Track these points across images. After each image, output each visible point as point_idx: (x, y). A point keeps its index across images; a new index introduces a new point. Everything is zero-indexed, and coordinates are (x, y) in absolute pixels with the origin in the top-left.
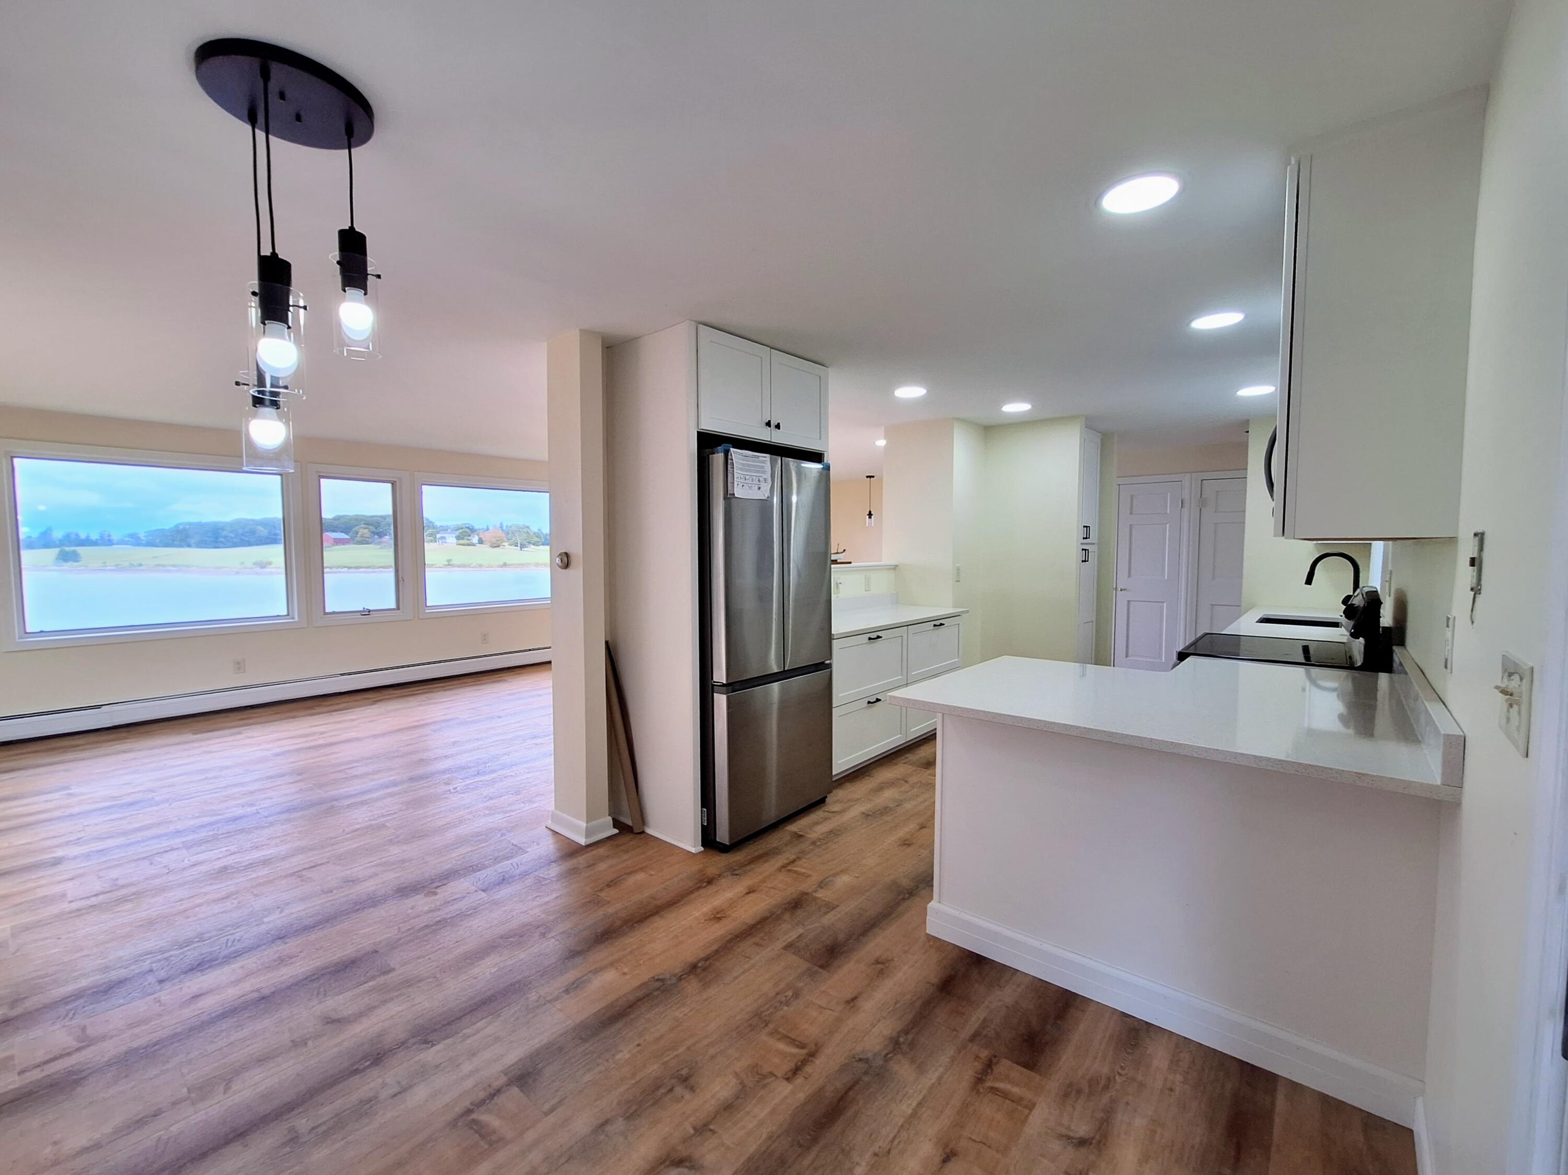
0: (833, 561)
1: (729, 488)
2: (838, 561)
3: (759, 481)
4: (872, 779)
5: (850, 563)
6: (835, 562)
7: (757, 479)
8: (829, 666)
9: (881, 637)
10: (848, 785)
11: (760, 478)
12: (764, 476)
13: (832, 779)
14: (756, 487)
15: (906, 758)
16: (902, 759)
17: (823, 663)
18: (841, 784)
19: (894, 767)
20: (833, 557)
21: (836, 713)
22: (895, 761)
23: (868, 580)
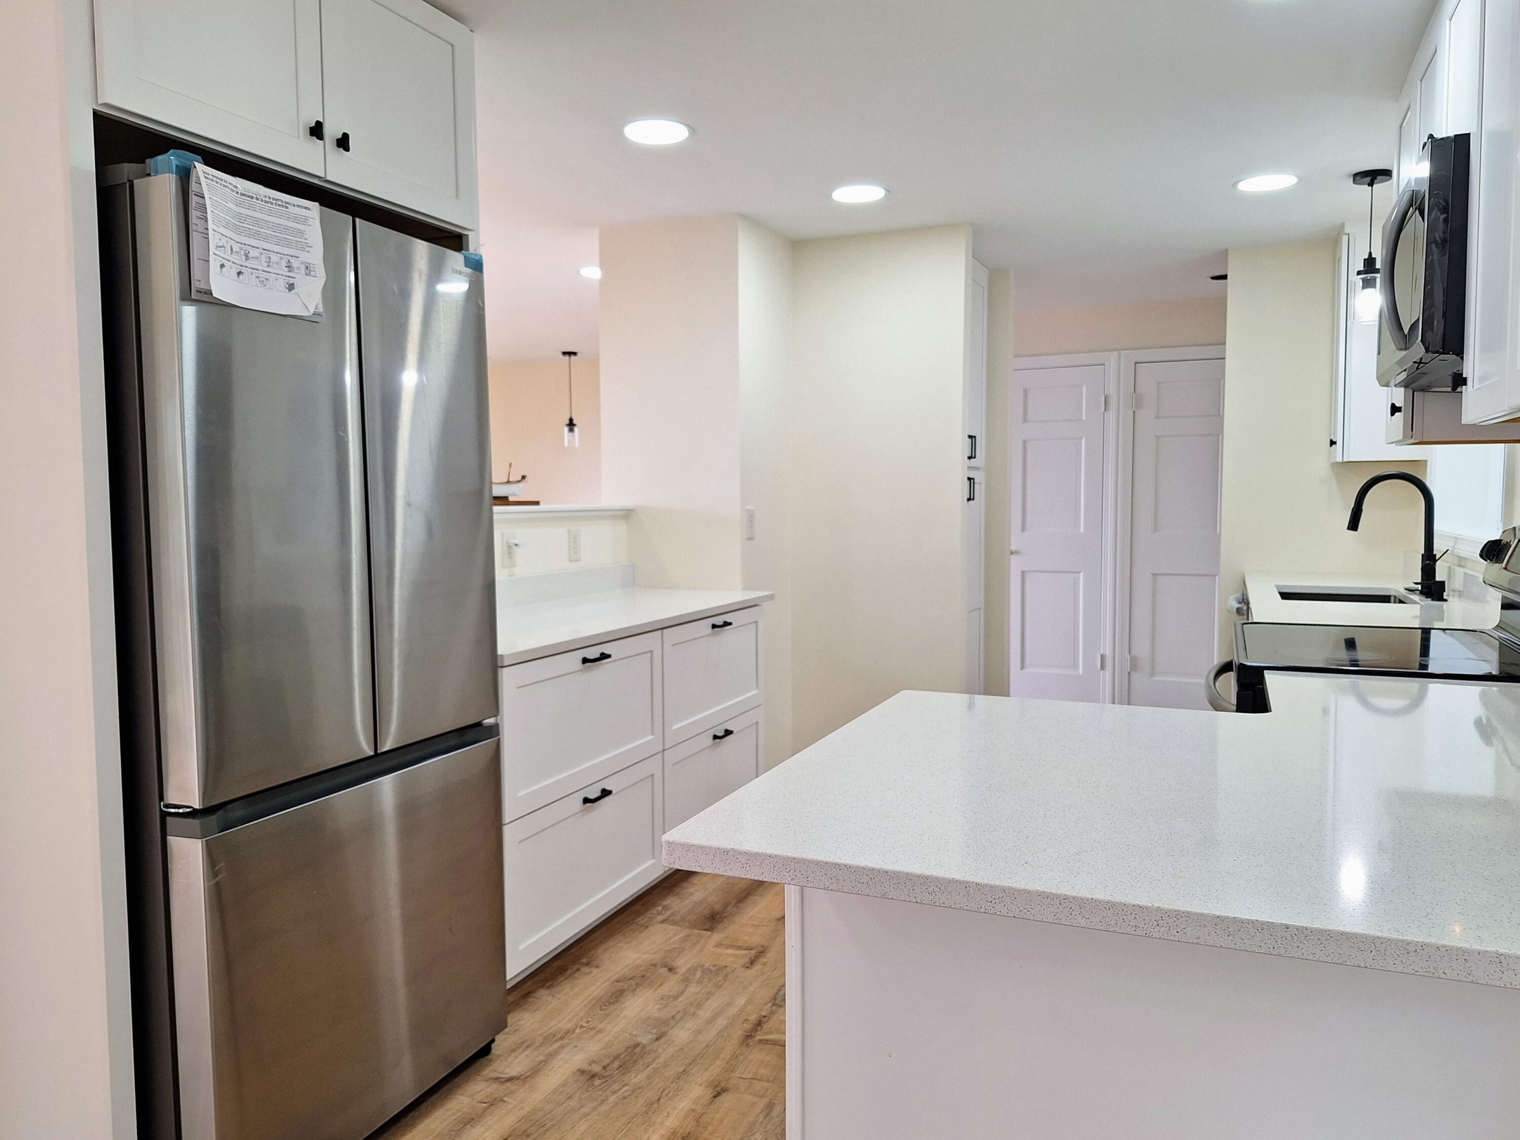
0: (495, 498)
1: (196, 273)
2: (511, 499)
3: (289, 267)
4: (595, 971)
5: (537, 503)
6: (503, 500)
7: (284, 263)
8: (494, 731)
9: (609, 656)
10: (543, 993)
11: (292, 260)
12: (304, 257)
13: (505, 986)
14: (282, 284)
15: (665, 908)
16: (657, 913)
17: (479, 724)
18: (527, 995)
19: (643, 935)
20: (497, 491)
21: (510, 834)
22: (642, 920)
23: (574, 541)
